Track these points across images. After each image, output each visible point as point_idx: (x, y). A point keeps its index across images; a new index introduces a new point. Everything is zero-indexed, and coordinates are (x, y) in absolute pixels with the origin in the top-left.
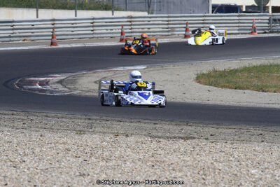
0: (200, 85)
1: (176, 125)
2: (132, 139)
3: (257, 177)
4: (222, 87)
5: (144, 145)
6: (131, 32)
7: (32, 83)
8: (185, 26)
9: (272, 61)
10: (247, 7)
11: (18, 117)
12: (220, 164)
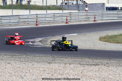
0: (101, 42)
1: (91, 59)
2: (72, 66)
4: (111, 43)
5: (77, 68)
6: (71, 19)
7: (28, 42)
8: (94, 16)
10: (121, 8)
11: (22, 57)
12: (111, 76)
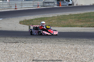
1: (13, 38)
3: (39, 54)
4: (28, 25)
9: (44, 16)
12: (27, 51)
